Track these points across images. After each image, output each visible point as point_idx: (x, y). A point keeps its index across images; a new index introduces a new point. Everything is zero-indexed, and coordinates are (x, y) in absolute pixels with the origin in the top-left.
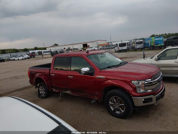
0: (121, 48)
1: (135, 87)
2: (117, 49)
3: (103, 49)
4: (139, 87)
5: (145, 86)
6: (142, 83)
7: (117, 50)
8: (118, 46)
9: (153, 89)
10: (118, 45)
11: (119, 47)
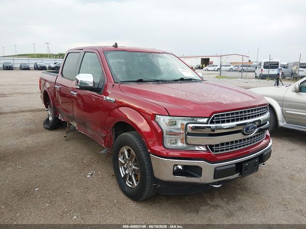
0: (266, 72)
1: (159, 131)
2: (258, 72)
3: (235, 71)
4: (171, 133)
5: (189, 134)
6: (182, 124)
7: (258, 75)
8: (262, 67)
9: (211, 146)
10: (263, 64)
11: (264, 69)
